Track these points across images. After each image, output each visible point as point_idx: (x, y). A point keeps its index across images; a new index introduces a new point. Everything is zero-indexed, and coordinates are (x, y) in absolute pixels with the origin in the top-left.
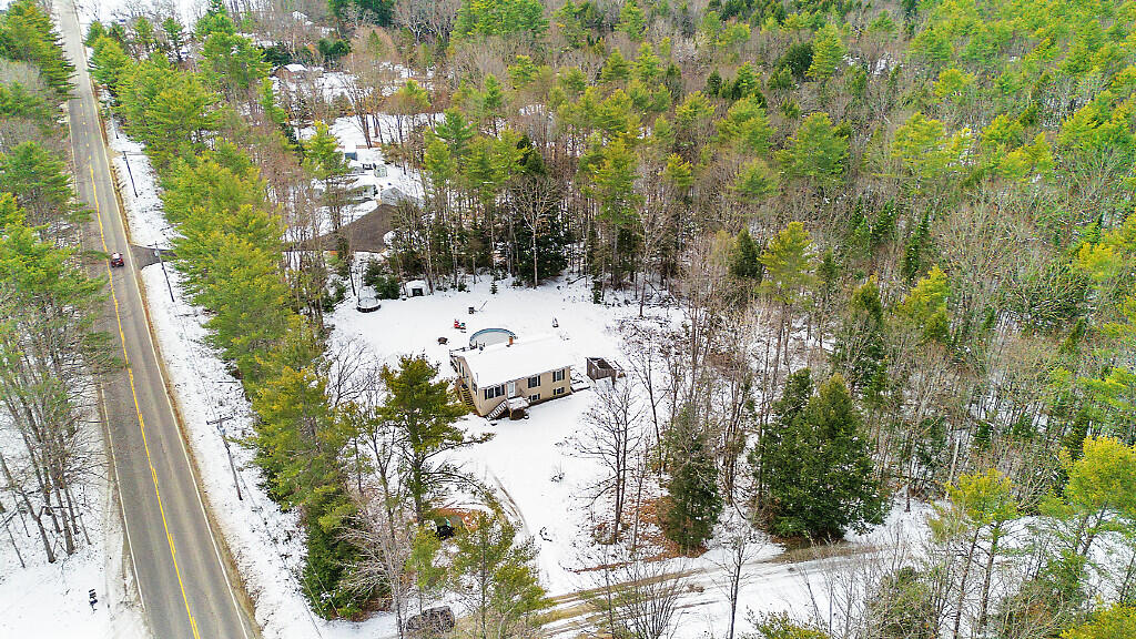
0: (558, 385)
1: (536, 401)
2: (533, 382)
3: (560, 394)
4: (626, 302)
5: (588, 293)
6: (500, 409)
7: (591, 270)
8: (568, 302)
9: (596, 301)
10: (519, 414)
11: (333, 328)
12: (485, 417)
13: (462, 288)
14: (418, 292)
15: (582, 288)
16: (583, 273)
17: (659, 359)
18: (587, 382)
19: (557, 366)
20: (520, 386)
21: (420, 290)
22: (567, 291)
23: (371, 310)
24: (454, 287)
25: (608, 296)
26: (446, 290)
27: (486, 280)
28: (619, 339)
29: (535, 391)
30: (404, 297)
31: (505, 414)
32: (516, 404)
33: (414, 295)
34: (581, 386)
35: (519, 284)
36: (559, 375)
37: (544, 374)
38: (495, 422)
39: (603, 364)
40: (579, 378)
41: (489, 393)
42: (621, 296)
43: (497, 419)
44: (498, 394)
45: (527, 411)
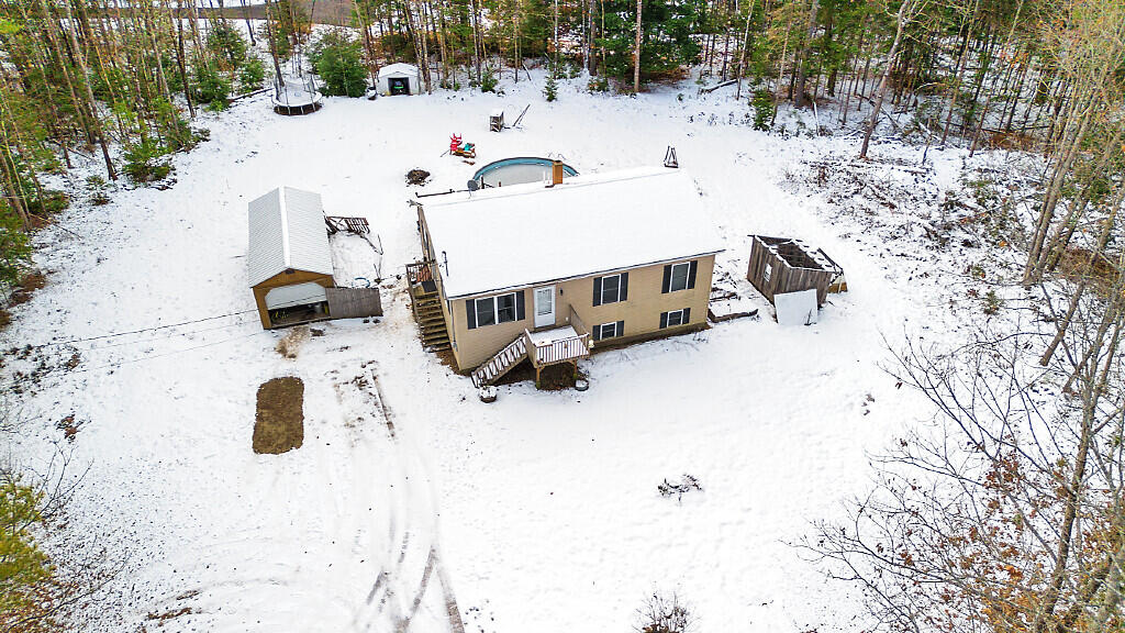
0: (676, 301)
1: (610, 340)
2: (610, 287)
3: (677, 326)
4: (823, 131)
5: (743, 109)
6: (507, 359)
7: (749, 66)
8: (701, 126)
9: (760, 125)
10: (562, 377)
11: (204, 135)
12: (468, 373)
13: (488, 87)
14: (399, 87)
15: (732, 103)
16: (732, 76)
17: (926, 254)
18: (749, 300)
19: (678, 249)
20: (569, 297)
21: (405, 81)
22: (695, 104)
23: (296, 111)
24: (473, 84)
25: (785, 116)
26: (457, 88)
27: (539, 77)
28: (819, 200)
29: (609, 314)
30: (372, 93)
31: (522, 371)
32: (555, 346)
33: (394, 92)
34: (736, 307)
35: (603, 88)
36: (683, 274)
37: (637, 268)
38: (493, 391)
39: (791, 251)
40: (727, 287)
41: (480, 310)
42: (812, 120)
43: (496, 384)
44: (507, 315)
45: (585, 367)
